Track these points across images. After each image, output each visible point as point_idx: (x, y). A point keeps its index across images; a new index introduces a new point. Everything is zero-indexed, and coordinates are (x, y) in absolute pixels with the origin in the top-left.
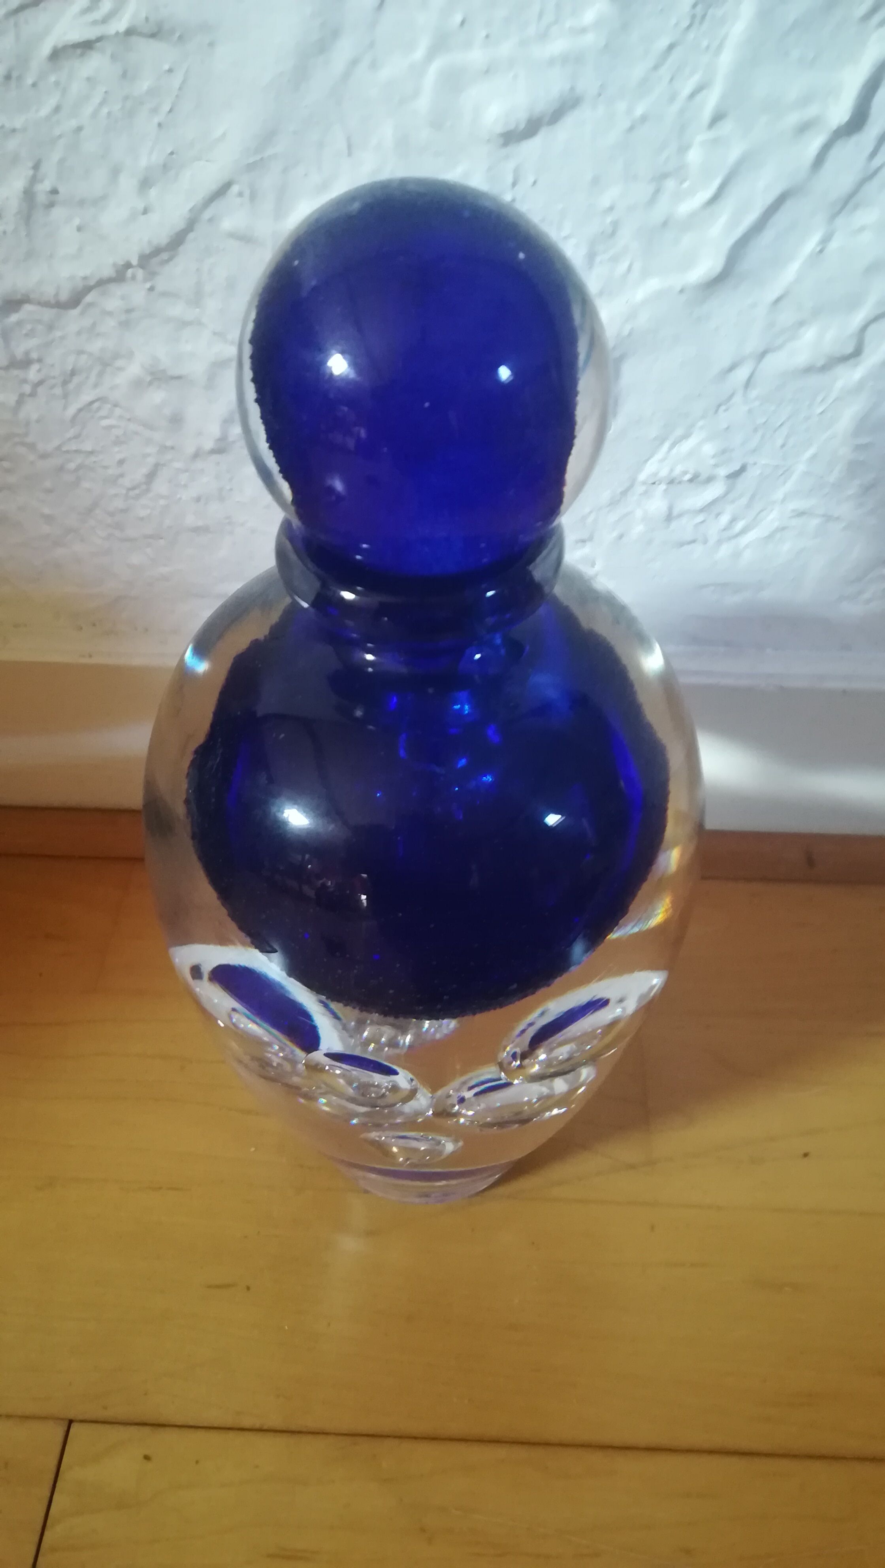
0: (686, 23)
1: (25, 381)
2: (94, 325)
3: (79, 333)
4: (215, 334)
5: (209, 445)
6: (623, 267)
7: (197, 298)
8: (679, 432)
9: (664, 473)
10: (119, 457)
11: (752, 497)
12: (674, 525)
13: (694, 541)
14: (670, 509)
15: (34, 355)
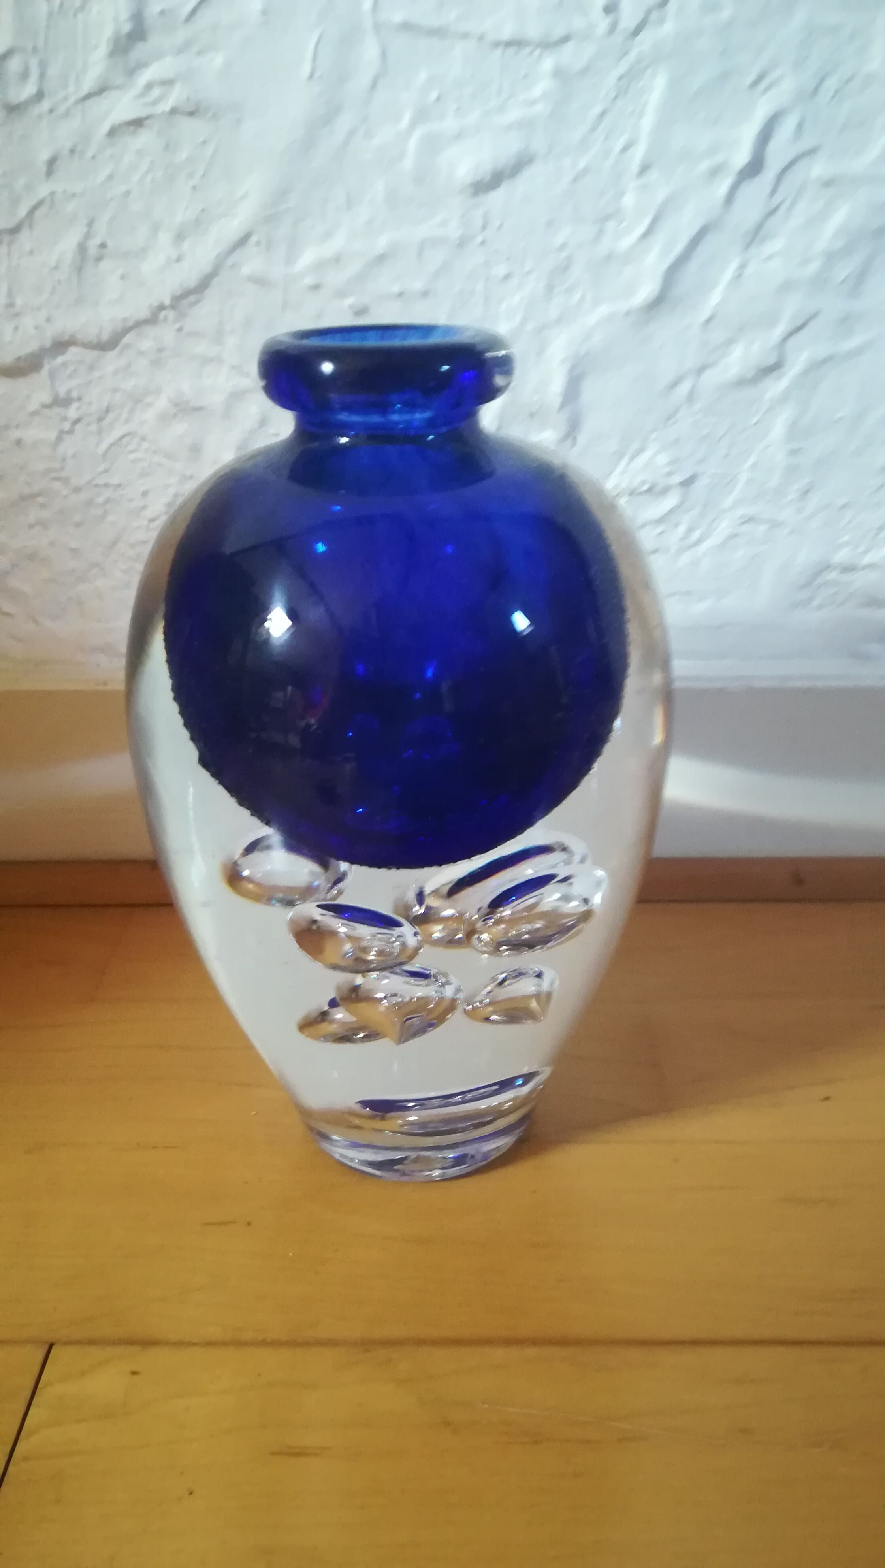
0: (613, 95)
1: (64, 419)
2: (128, 366)
3: (115, 373)
4: (233, 367)
6: (577, 297)
7: (218, 337)
8: (636, 447)
10: (143, 489)
11: (705, 507)
15: (75, 394)
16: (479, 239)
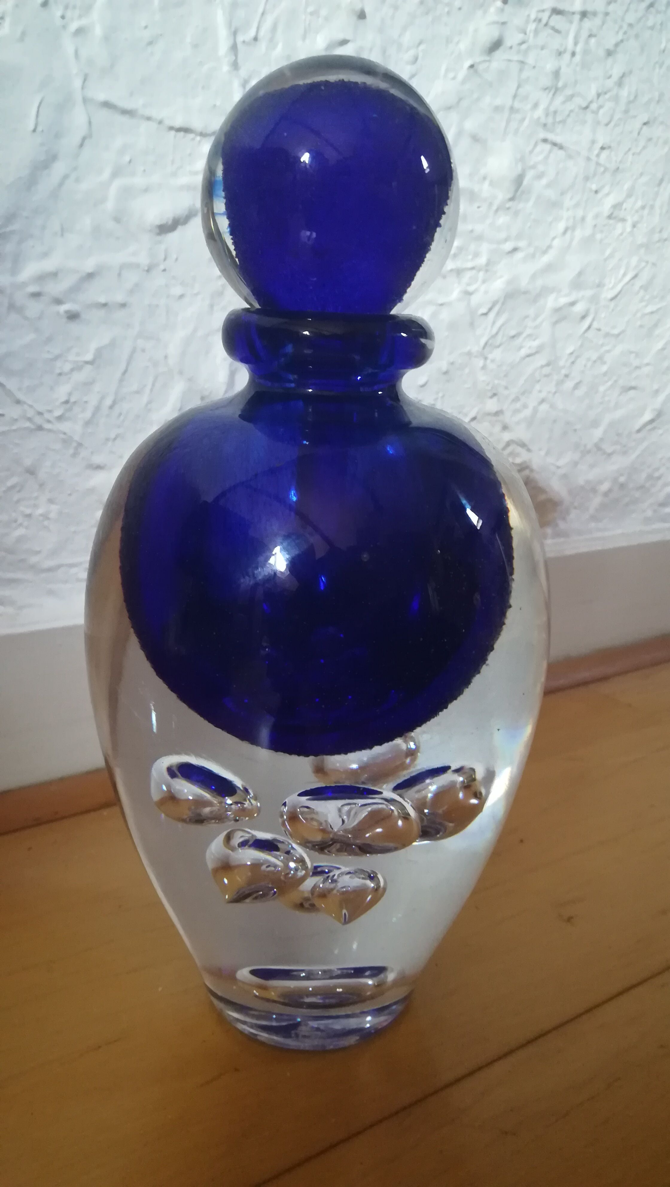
16: (162, 267)
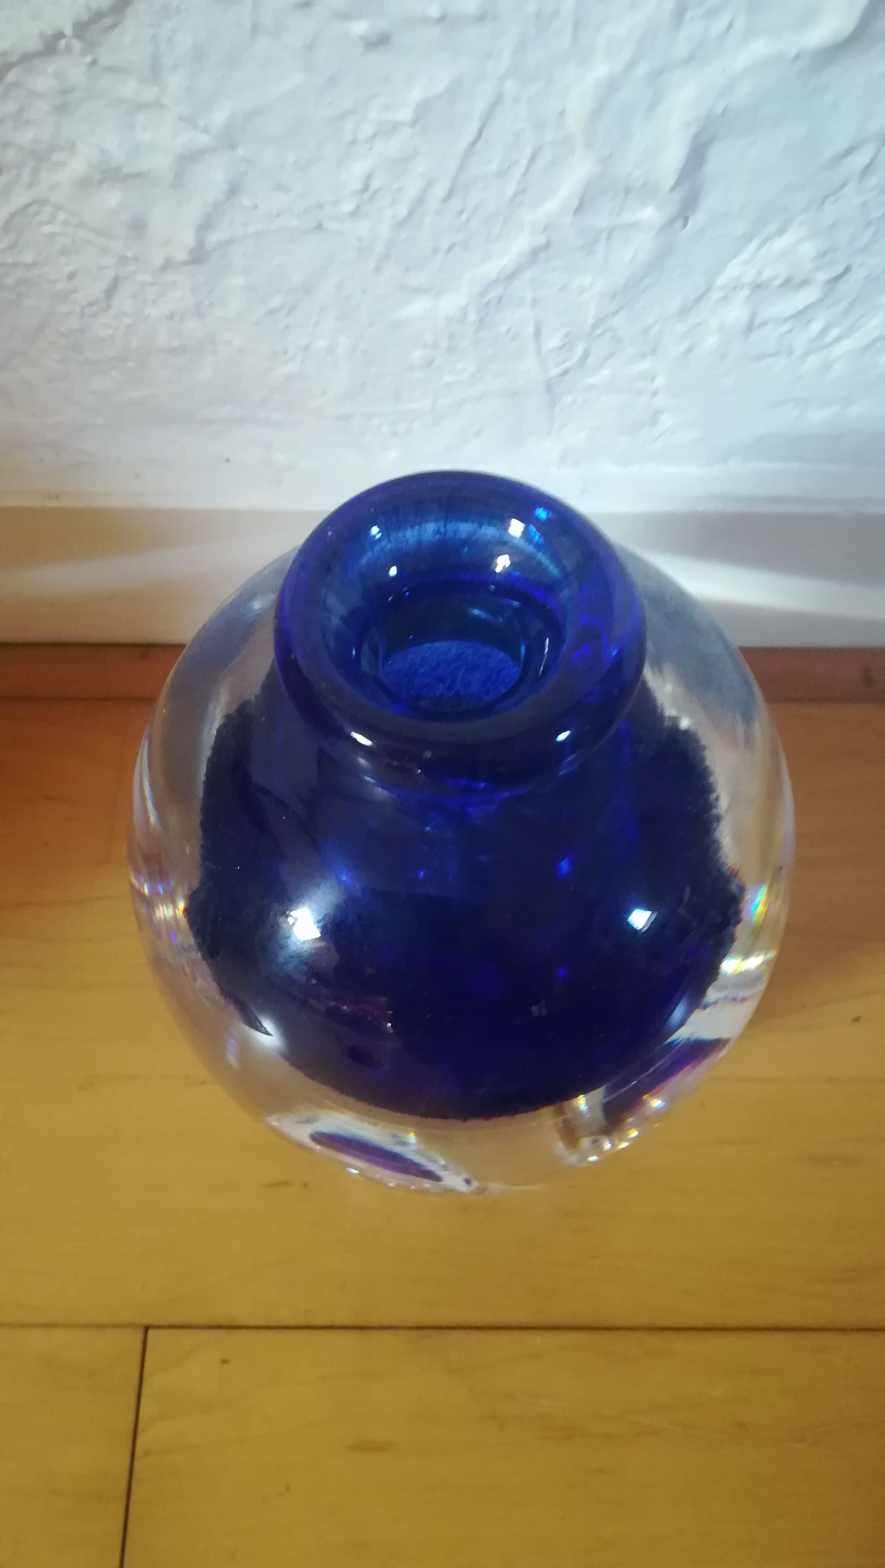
2: (21, 110)
4: (181, 119)
5: (181, 256)
6: (721, 24)
7: (155, 73)
8: (773, 227)
9: (749, 277)
10: (68, 269)
11: (852, 304)
12: (754, 336)
13: (776, 353)
14: (752, 318)
